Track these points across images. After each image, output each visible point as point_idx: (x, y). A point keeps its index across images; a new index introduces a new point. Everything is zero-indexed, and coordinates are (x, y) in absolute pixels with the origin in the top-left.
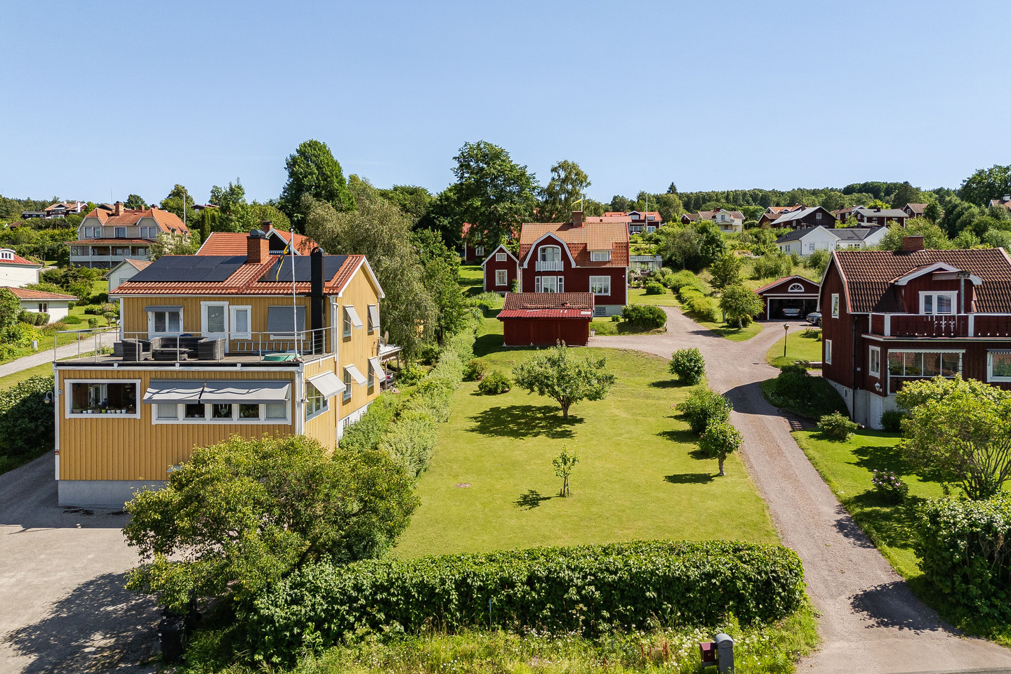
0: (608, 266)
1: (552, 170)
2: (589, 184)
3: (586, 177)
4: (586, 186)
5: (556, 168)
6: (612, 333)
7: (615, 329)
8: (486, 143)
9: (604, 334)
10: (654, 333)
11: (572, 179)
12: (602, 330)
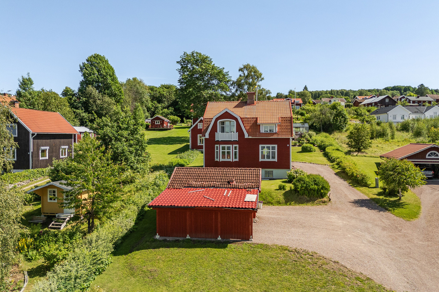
0: (275, 137)
1: (239, 70)
2: (263, 79)
3: (261, 75)
4: (261, 80)
5: (242, 69)
6: (279, 203)
7: (282, 198)
8: (197, 53)
9: (272, 204)
10: (319, 204)
11: (252, 75)
12: (269, 199)
